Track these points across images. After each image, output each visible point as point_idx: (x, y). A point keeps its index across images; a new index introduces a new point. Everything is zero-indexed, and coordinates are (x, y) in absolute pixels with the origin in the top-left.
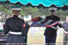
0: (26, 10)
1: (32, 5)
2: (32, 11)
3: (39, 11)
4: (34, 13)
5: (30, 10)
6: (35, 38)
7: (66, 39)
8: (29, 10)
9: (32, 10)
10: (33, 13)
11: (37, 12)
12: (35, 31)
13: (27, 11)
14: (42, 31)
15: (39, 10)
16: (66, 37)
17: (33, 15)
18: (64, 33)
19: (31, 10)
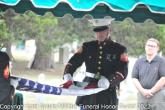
0: (18, 22)
2: (38, 27)
3: (60, 25)
4: (45, 31)
5: (31, 24)
8: (28, 21)
9: (36, 23)
10: (42, 33)
11: (52, 30)
13: (22, 27)
15: (59, 22)
17: (43, 40)
18: (140, 94)
19: (33, 21)
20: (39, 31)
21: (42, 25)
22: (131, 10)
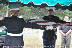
1: (34, 4)
2: (24, 12)
6: (29, 41)
7: (64, 42)
8: (21, 10)
11: (29, 13)
12: (29, 33)
14: (36, 33)
16: (65, 40)
18: (62, 35)
19: (23, 10)
20: (25, 13)
21: (26, 11)
22: (68, 6)
